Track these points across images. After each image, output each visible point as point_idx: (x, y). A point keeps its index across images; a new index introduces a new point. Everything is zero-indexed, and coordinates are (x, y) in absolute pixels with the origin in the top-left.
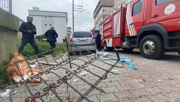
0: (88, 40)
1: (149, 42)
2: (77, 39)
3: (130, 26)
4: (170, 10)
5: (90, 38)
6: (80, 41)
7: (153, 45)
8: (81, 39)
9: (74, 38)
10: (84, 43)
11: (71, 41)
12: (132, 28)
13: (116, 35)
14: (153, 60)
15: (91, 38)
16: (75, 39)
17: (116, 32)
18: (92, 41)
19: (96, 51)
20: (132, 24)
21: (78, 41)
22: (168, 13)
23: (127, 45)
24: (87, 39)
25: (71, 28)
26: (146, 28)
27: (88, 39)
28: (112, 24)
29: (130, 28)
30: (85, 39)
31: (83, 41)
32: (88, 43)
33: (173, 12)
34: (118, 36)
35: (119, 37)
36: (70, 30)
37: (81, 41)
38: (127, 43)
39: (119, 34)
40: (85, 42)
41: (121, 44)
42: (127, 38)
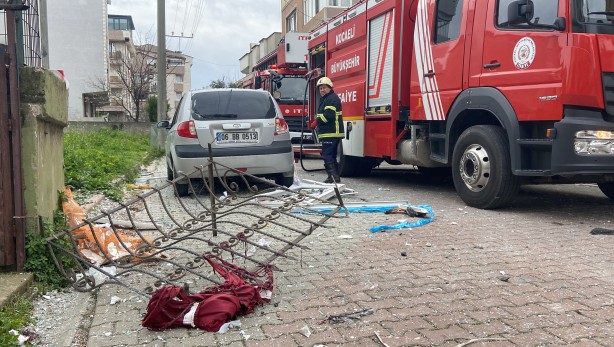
0: (257, 130)
1: (478, 149)
2: (213, 127)
3: (425, 81)
4: (524, 55)
5: (266, 122)
6: (223, 135)
7: (485, 159)
8: (228, 124)
9: (197, 119)
10: (242, 143)
11: (185, 132)
12: (432, 91)
13: (378, 108)
14: (486, 212)
15: (272, 121)
16: (203, 125)
17: (377, 96)
18: (276, 134)
19: (292, 178)
20: (430, 75)
21: (215, 132)
22: (519, 61)
23: (415, 153)
24: (254, 126)
25: (129, 18)
26: (468, 99)
27: (259, 125)
28: (365, 58)
29: (424, 90)
30: (245, 124)
31: (236, 133)
32: (258, 142)
33: (531, 62)
34: (384, 113)
35: (388, 119)
36: (126, 34)
37: (230, 136)
38: (415, 146)
39: (388, 108)
40: (245, 136)
41: (398, 146)
42: (417, 127)
